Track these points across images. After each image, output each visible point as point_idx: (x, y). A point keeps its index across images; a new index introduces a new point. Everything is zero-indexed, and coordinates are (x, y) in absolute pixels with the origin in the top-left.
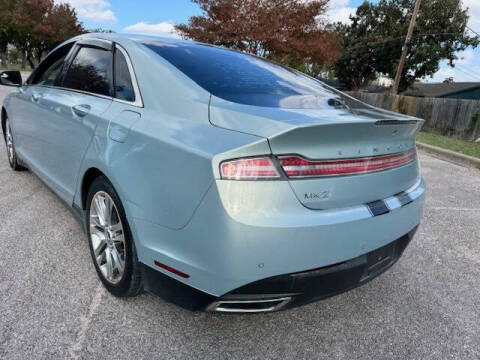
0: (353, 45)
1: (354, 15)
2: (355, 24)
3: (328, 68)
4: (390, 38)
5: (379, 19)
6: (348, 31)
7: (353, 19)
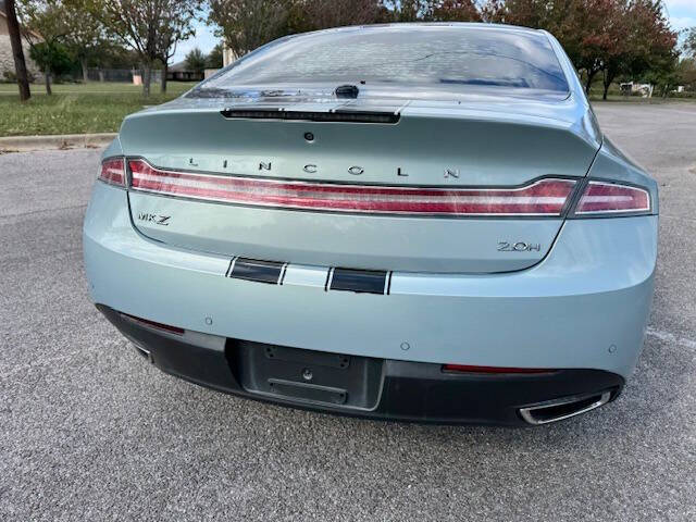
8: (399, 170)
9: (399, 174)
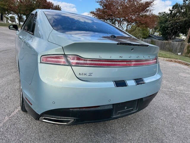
0: (170, 21)
1: (171, 9)
2: (171, 12)
3: (158, 31)
4: (187, 18)
5: (182, 11)
6: (168, 16)
7: (171, 11)
9: (144, 57)
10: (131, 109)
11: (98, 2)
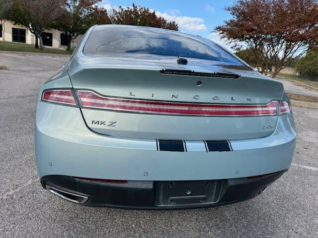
8: (232, 98)
9: (232, 99)
10: (202, 198)
11: (229, 10)
